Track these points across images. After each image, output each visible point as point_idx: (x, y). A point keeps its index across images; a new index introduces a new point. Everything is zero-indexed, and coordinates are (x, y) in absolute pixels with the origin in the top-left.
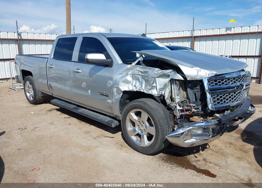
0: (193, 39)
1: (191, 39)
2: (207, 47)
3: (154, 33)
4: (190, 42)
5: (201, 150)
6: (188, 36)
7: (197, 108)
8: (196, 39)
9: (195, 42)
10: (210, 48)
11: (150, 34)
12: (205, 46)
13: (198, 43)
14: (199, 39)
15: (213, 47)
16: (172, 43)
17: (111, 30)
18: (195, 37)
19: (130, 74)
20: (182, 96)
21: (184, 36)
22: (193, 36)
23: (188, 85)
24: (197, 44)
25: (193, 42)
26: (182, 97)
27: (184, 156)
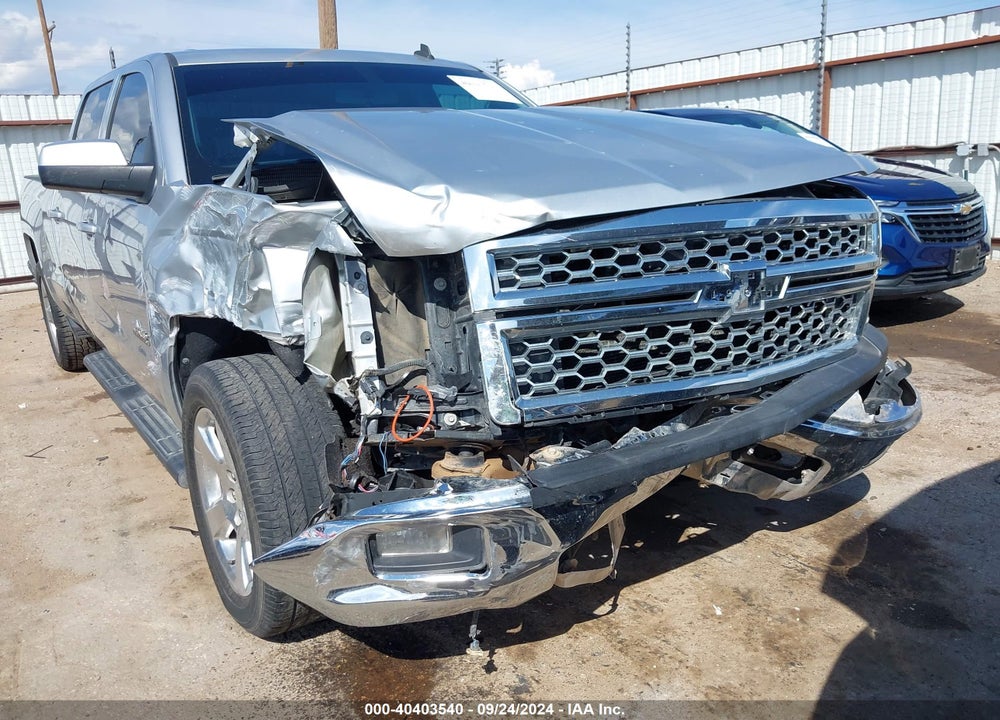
0: (826, 75)
1: (813, 76)
2: (885, 111)
3: (663, 65)
4: (809, 94)
5: (475, 643)
6: (802, 63)
7: (465, 407)
8: (838, 74)
9: (832, 90)
10: (900, 113)
11: (647, 68)
12: (878, 103)
13: (846, 96)
14: (849, 72)
15: (914, 109)
16: (734, 101)
17: (497, 64)
18: (831, 68)
19: (192, 231)
20: (408, 343)
21: (787, 66)
22: (823, 65)
23: (431, 283)
24: (841, 97)
25: (821, 89)
26: (412, 350)
27: (432, 656)
